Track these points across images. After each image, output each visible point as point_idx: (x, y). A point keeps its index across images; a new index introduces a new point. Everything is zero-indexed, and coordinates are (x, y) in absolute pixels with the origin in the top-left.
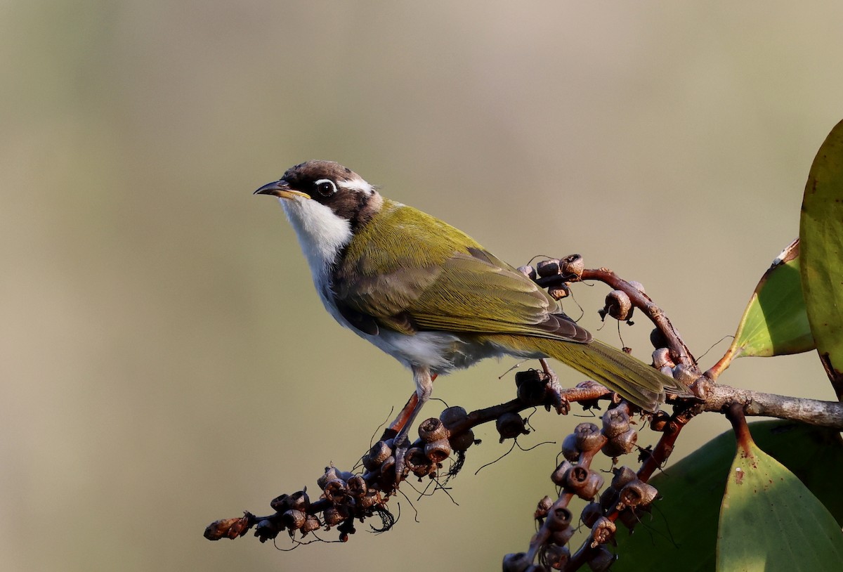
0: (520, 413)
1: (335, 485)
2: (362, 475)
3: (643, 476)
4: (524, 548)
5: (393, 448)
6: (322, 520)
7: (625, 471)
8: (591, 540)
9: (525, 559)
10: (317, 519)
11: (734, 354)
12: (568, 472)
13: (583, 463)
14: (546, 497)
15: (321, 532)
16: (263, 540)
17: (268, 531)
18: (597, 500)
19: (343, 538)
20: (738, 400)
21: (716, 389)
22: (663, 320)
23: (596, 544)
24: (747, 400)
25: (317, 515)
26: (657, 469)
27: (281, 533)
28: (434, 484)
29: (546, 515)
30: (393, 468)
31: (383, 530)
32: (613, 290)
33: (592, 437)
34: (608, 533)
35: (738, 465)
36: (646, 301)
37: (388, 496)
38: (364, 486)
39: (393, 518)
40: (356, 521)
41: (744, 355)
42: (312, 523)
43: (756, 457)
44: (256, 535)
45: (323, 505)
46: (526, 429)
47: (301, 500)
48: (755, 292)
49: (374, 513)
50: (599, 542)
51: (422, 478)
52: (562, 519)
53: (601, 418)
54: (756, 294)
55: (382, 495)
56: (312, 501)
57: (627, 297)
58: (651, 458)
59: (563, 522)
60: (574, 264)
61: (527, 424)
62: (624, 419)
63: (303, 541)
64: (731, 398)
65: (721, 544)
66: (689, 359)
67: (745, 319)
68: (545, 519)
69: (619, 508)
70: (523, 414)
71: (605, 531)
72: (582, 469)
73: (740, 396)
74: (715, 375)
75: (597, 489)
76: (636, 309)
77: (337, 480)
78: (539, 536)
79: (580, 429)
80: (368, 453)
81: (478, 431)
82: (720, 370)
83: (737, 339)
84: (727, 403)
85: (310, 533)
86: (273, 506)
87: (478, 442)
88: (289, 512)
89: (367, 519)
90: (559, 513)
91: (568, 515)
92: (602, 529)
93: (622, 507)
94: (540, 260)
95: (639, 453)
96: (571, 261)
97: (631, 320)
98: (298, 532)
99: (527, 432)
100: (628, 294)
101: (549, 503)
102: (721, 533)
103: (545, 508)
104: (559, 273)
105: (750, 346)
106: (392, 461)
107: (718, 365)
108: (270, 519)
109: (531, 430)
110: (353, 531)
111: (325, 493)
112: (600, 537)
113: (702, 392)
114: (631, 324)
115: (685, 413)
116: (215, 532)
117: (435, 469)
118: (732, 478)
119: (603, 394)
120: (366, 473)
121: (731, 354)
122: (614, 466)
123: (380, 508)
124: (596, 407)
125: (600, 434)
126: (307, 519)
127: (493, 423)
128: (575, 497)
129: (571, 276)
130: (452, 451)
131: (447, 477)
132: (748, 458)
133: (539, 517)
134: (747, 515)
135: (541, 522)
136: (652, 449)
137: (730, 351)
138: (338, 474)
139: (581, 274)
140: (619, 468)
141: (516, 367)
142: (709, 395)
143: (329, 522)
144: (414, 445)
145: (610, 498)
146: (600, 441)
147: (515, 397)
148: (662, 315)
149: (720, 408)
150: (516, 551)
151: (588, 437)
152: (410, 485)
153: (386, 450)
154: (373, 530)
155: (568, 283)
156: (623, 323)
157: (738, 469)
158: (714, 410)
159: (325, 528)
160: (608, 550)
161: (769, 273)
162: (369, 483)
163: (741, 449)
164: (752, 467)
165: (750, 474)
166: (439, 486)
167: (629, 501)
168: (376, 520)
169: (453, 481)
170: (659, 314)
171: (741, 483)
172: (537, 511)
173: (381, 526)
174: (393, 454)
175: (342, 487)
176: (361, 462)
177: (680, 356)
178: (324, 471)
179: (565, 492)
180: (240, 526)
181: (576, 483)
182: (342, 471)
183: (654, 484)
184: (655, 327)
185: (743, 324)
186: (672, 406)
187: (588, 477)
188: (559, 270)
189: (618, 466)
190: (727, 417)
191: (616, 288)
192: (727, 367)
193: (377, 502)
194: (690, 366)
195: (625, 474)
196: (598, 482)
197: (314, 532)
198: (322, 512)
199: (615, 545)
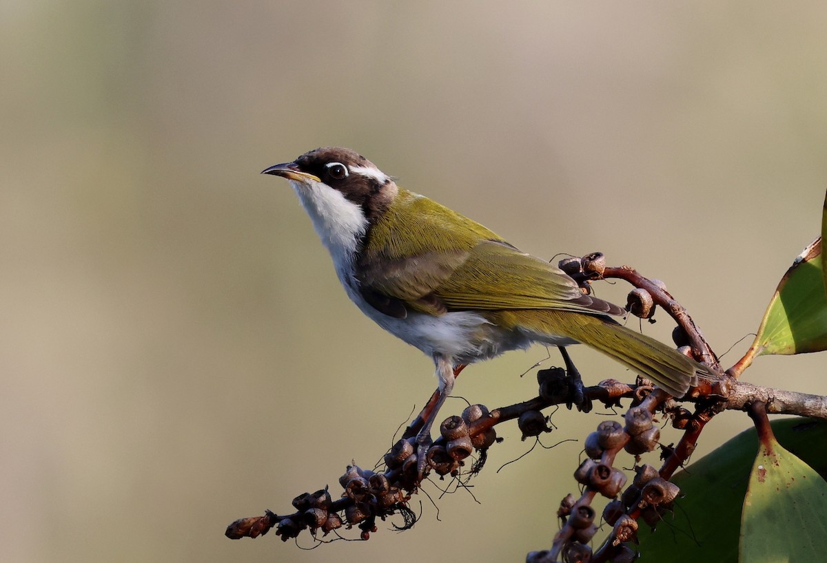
0: (542, 411)
1: (357, 484)
2: (383, 473)
3: (665, 474)
4: (547, 545)
5: (415, 446)
6: (344, 519)
7: (647, 469)
8: (613, 538)
9: (548, 557)
10: (338, 517)
11: (756, 352)
12: (591, 469)
13: (605, 461)
14: (569, 495)
15: (342, 531)
16: (284, 539)
17: (289, 529)
18: (619, 499)
19: (364, 537)
20: (761, 398)
21: (738, 387)
22: (685, 318)
23: (618, 542)
24: (769, 398)
25: (339, 513)
26: (679, 467)
27: (302, 533)
28: (456, 482)
29: (569, 513)
30: (415, 466)
31: (405, 528)
32: (635, 288)
33: (615, 435)
34: (630, 531)
35: (760, 463)
36: (669, 299)
37: (409, 494)
38: (386, 484)
39: (414, 516)
40: (378, 519)
41: (765, 353)
42: (334, 521)
43: (778, 455)
44: (278, 534)
45: (344, 504)
46: (548, 426)
47: (323, 498)
48: (777, 290)
49: (395, 511)
50: (621, 540)
51: (444, 477)
52: (585, 517)
53: (623, 416)
54: (778, 292)
55: (404, 493)
56: (334, 500)
57: (649, 295)
58: (673, 456)
59: (586, 520)
60: (596, 262)
61: (549, 422)
62: (647, 416)
63: (325, 539)
64: (753, 396)
65: (743, 541)
66: (711, 357)
67: (767, 317)
68: (568, 517)
69: (641, 506)
70: (545, 412)
71: (627, 529)
72: (605, 466)
73: (763, 394)
74: (737, 372)
75: (620, 487)
76: (658, 307)
77: (359, 478)
78: (562, 534)
79: (603, 427)
80: (390, 451)
81: (500, 429)
82: (742, 368)
83: (760, 337)
84: (749, 401)
85: (332, 531)
86: (295, 504)
87: (500, 440)
88: (311, 511)
89: (389, 518)
90: (582, 511)
91: (591, 513)
92: (624, 527)
93: (644, 505)
94: (561, 258)
95: (661, 451)
96: (593, 260)
97: (653, 318)
98: (319, 531)
99: (549, 430)
100: (650, 292)
101: (571, 501)
102: (743, 530)
103: (568, 506)
104: (581, 271)
105: (772, 344)
106: (414, 459)
107: (740, 363)
108: (292, 517)
109: (553, 428)
110: (374, 529)
111: (347, 490)
112: (622, 535)
113: (724, 389)
114: (653, 322)
115: (707, 411)
116: (237, 531)
117: (457, 467)
118: (754, 477)
119: (625, 392)
120: (388, 471)
121: (753, 352)
122: (637, 464)
123: (402, 507)
124: (618, 405)
125: (623, 432)
126: (328, 517)
127: (515, 421)
128: (598, 495)
129: (592, 274)
130: (474, 449)
131: (469, 475)
132: (771, 456)
133: (562, 514)
134: (770, 514)
135: (564, 520)
136: (674, 447)
137: (753, 349)
138: (359, 471)
139: (603, 272)
140: (641, 466)
141: (538, 365)
142: (732, 393)
143: (351, 521)
144: (436, 443)
145: (632, 495)
146: (623, 439)
147: (537, 395)
148: (684, 313)
149: (742, 406)
150: (539, 549)
151: (611, 435)
152: (432, 483)
153: (407, 448)
154: (395, 528)
155: (590, 281)
156: (645, 321)
157: (761, 467)
158: (736, 408)
159: (347, 527)
160: (630, 549)
161: (790, 272)
162: (391, 481)
163: (763, 447)
164: (774, 465)
165: (772, 472)
166: (460, 484)
167: (651, 499)
168: (397, 518)
169: (475, 479)
170: (681, 312)
171: (763, 481)
172: (561, 509)
173: (403, 525)
174: (415, 452)
175: (364, 485)
176: (383, 461)
177: (702, 354)
178: (346, 469)
179: (588, 490)
180: (262, 525)
181: (599, 481)
182: (364, 469)
183: (676, 481)
184: (677, 325)
185: (765, 321)
186: (694, 404)
187: (610, 475)
188: (581, 268)
189: (640, 464)
190: (750, 415)
191: (638, 286)
192: (750, 365)
193: (399, 500)
194: (712, 365)
195: (647, 472)
196: (621, 480)
197: (336, 530)
198: (344, 510)
199: (637, 542)
